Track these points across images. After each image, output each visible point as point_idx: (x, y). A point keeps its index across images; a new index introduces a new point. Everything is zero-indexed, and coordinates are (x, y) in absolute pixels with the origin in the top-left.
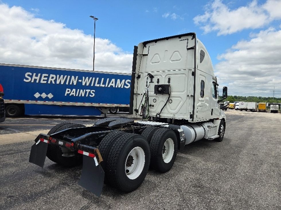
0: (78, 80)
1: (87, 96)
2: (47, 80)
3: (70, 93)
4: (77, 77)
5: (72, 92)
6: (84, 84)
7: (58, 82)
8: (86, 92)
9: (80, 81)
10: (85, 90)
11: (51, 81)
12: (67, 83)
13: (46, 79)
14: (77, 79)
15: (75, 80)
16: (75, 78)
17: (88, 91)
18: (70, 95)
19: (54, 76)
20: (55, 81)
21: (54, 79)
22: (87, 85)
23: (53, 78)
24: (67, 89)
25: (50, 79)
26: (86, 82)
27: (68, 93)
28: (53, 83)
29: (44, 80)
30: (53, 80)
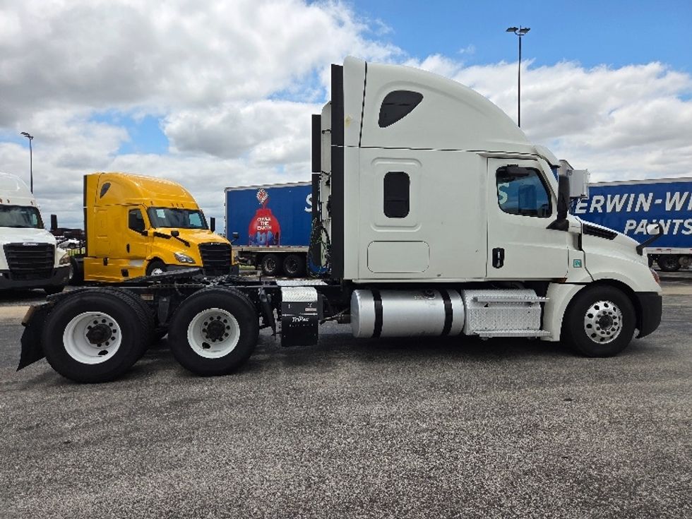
0: (653, 201)
1: (675, 233)
2: (588, 208)
3: (636, 228)
4: (651, 195)
5: (641, 225)
6: (668, 207)
7: (609, 209)
8: (673, 225)
9: (659, 201)
10: (669, 221)
11: (596, 208)
12: (629, 209)
13: (586, 205)
14: (650, 198)
15: (646, 201)
16: (646, 198)
17: (678, 222)
18: (636, 232)
19: (601, 198)
20: (604, 207)
21: (602, 202)
22: (678, 208)
23: (598, 202)
24: (629, 222)
25: (593, 205)
26: (675, 202)
27: (633, 228)
28: (600, 211)
29: (581, 208)
30: (599, 206)
